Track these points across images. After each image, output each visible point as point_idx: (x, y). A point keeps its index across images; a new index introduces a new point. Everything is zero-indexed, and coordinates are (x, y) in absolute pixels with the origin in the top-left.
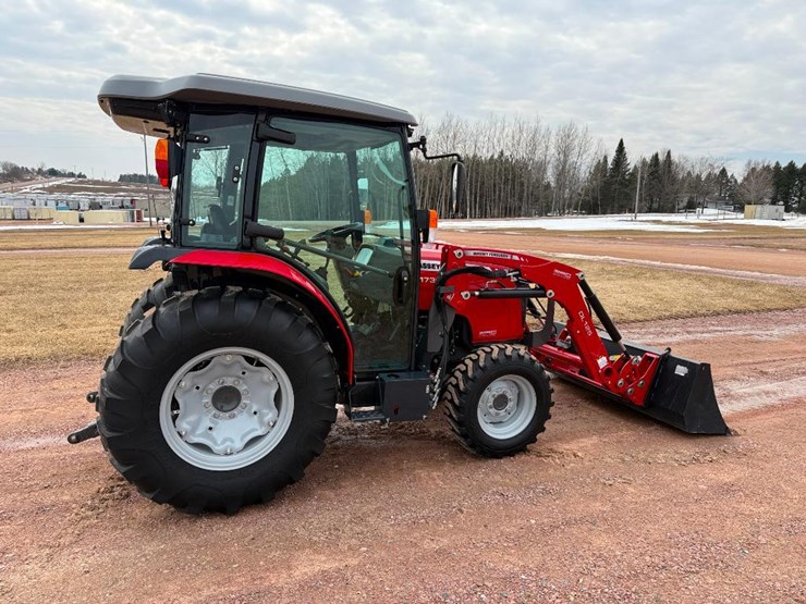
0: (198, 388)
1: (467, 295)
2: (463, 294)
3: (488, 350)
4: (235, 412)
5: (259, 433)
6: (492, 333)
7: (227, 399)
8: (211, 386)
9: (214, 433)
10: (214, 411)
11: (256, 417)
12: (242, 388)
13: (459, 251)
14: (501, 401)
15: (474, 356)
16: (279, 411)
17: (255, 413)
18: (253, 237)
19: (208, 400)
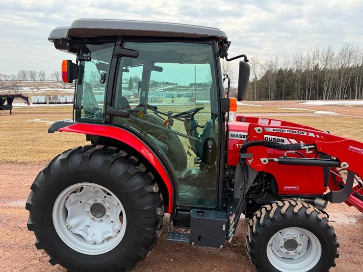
0: (81, 202)
1: (265, 161)
2: (262, 160)
3: (293, 203)
4: (103, 218)
5: (110, 235)
6: (297, 188)
7: (98, 210)
8: (90, 202)
9: (89, 230)
10: (92, 216)
11: (112, 224)
12: (106, 205)
13: (259, 128)
14: (291, 244)
15: (280, 204)
16: (122, 224)
17: (112, 222)
18: (112, 116)
19: (88, 209)
